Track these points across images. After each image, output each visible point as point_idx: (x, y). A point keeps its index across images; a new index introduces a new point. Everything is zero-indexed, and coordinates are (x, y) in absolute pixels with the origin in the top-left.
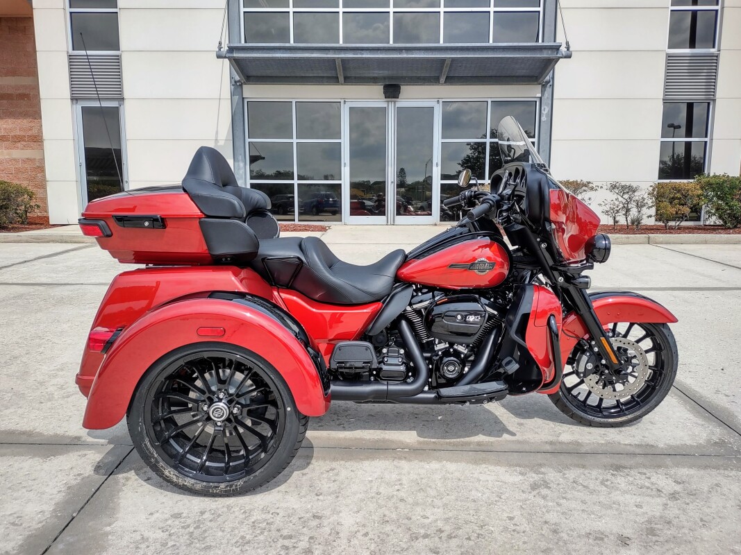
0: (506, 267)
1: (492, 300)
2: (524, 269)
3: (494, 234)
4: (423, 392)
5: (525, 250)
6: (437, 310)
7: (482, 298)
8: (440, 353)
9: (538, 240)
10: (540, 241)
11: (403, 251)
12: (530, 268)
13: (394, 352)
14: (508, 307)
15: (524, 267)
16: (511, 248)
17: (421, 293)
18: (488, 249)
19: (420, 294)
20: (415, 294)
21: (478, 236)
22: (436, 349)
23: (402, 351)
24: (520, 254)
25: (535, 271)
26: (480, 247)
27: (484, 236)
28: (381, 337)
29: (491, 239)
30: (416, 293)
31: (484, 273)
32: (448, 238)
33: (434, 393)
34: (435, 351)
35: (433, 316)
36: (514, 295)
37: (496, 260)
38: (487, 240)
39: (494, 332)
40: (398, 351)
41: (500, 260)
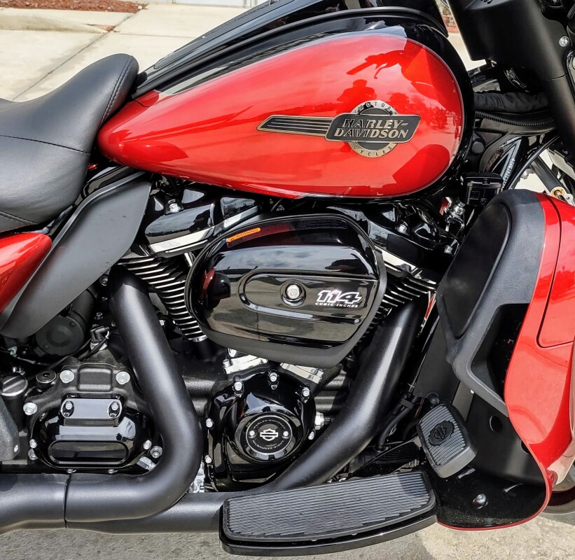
0: (451, 126)
1: (402, 229)
2: (503, 134)
3: (421, 19)
4: (185, 497)
5: (510, 74)
6: (233, 260)
7: (372, 224)
8: (238, 386)
9: (564, 42)
10: (568, 48)
11: (132, 61)
12: (520, 130)
13: (98, 379)
14: (448, 250)
15: (502, 127)
16: (470, 64)
17: (180, 204)
18: (397, 68)
19: (175, 208)
20: (159, 206)
21: (369, 21)
22: (229, 370)
23: (123, 377)
24: (492, 85)
25: (532, 140)
26: (371, 60)
27: (390, 23)
28: (65, 330)
29: (410, 34)
30: (164, 202)
31: (380, 152)
32: (276, 23)
33: (219, 500)
34: (226, 377)
35: (217, 276)
36: (467, 210)
37: (421, 106)
38: (396, 37)
39: (404, 317)
40: (112, 376)
41: (433, 104)
